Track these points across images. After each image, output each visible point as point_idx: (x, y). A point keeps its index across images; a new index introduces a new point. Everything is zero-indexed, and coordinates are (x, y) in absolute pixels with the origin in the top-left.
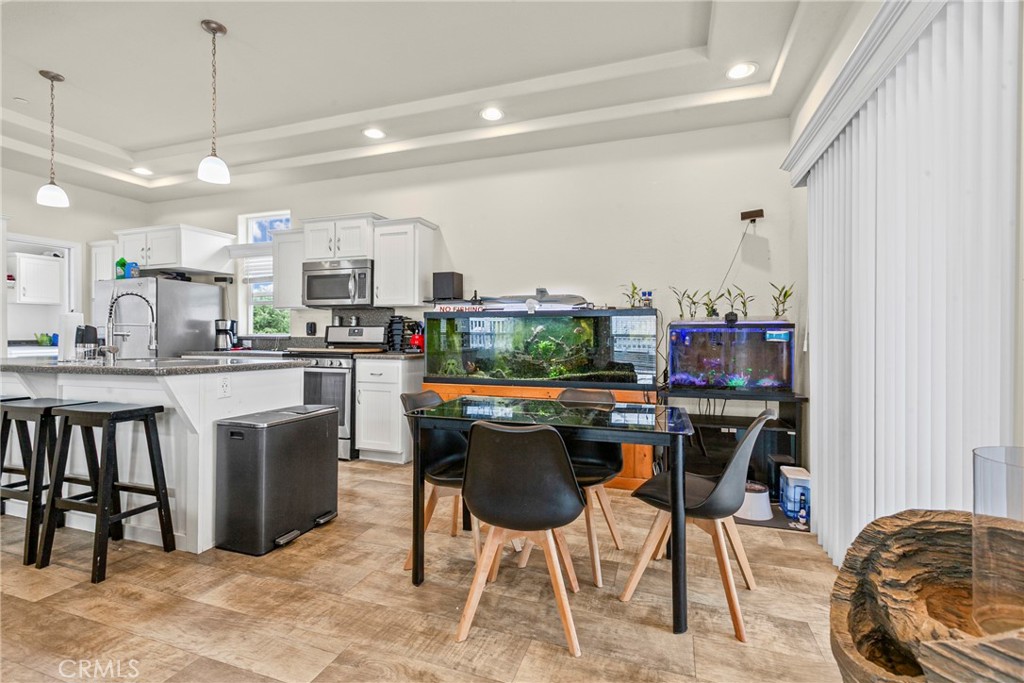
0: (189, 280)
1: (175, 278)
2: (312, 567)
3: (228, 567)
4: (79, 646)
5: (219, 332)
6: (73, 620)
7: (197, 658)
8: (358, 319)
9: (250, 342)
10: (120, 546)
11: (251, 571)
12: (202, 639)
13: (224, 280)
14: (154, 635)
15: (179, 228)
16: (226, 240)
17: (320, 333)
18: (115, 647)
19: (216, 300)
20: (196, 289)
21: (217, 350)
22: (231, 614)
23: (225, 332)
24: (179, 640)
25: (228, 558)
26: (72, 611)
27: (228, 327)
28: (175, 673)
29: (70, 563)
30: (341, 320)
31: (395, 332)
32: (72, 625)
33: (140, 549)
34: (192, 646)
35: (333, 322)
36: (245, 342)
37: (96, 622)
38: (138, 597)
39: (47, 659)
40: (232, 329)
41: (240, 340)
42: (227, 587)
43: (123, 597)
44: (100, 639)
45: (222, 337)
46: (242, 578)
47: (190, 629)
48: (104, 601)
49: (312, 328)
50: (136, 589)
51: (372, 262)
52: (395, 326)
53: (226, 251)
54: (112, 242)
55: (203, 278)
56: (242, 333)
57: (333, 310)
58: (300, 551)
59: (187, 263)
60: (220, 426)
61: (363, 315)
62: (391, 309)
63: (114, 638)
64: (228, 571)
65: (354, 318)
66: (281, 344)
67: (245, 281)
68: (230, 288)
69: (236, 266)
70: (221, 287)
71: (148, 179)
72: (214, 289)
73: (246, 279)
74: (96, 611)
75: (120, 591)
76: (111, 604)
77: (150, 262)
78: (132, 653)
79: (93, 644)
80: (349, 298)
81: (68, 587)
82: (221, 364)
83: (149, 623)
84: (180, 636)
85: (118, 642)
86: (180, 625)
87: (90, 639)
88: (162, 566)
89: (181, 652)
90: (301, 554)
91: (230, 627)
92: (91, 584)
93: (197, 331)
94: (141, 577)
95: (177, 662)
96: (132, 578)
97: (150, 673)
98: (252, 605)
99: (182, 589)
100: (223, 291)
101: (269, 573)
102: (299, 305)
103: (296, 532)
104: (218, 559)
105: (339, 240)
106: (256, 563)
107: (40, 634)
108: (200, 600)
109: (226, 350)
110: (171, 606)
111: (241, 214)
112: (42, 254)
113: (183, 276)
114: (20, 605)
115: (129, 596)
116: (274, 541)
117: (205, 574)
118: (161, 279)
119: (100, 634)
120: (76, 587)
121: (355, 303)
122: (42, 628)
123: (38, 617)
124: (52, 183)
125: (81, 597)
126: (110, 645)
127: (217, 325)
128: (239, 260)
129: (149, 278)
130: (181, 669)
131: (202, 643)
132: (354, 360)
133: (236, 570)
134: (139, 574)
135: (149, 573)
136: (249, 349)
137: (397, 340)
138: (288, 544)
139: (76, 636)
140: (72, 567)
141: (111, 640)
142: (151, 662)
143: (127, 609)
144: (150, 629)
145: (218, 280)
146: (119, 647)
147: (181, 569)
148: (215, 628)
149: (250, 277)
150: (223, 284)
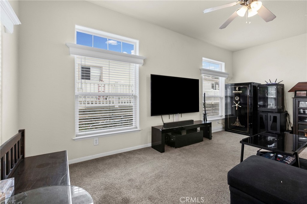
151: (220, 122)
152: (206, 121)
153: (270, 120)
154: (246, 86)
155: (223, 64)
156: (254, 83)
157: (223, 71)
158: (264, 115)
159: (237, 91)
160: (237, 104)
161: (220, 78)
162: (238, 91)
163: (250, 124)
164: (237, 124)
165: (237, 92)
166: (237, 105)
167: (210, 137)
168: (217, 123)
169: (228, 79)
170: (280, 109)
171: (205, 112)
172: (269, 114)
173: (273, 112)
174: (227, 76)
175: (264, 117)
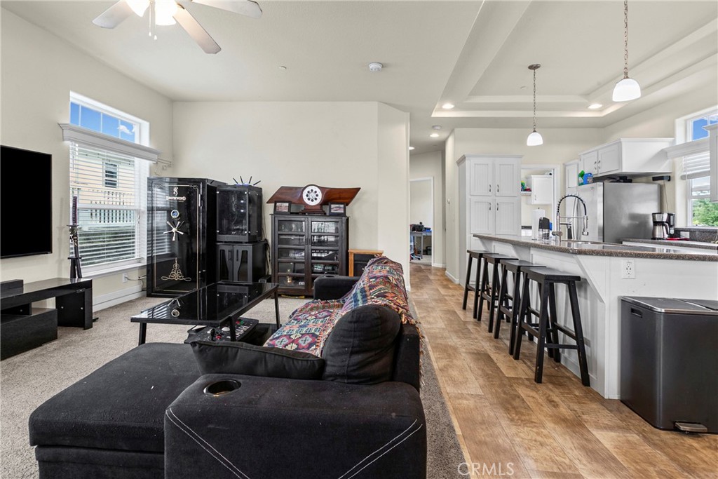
0: (630, 181)
1: (618, 181)
2: (712, 471)
3: (625, 421)
4: (517, 414)
5: (656, 223)
6: (519, 397)
7: (577, 473)
9: (688, 233)
10: (557, 366)
11: (644, 436)
12: (585, 462)
13: (661, 178)
14: (556, 436)
15: (621, 142)
16: (663, 144)
18: (533, 428)
19: (655, 196)
20: (638, 188)
21: (654, 238)
22: (614, 459)
23: (662, 223)
24: (570, 451)
25: (627, 414)
26: (520, 392)
27: (665, 220)
28: (558, 471)
29: (529, 364)
32: (517, 400)
33: (568, 374)
34: (577, 462)
36: (682, 233)
37: (528, 406)
38: (556, 405)
39: (501, 411)
40: (668, 221)
41: (678, 232)
42: (619, 436)
43: (548, 400)
44: (527, 418)
45: (658, 228)
46: (634, 437)
47: (580, 449)
48: (537, 396)
50: (556, 399)
53: (663, 154)
54: (577, 161)
55: (644, 179)
56: (679, 224)
58: (704, 448)
59: (627, 169)
60: (624, 302)
63: (535, 423)
64: (623, 424)
67: (683, 178)
68: (668, 185)
69: (673, 166)
70: (659, 184)
71: (600, 110)
72: (653, 187)
73: (685, 176)
74: (531, 399)
75: (547, 395)
76: (540, 401)
77: (600, 171)
78: (539, 438)
79: (523, 418)
81: (523, 377)
82: (657, 252)
83: (556, 426)
84: (571, 449)
85: (535, 426)
86: (574, 442)
87: (522, 414)
88: (577, 393)
89: (568, 460)
90: (705, 452)
91: (610, 469)
92: (534, 382)
93: (637, 223)
94: (562, 393)
95: (563, 465)
96: (557, 391)
97: (545, 459)
98: (634, 465)
99: (585, 417)
100: (661, 189)
101: (662, 449)
103: (702, 428)
104: (619, 410)
106: (652, 433)
107: (503, 395)
108: (594, 433)
109: (663, 239)
110: (575, 425)
111: (678, 117)
112: (544, 174)
113: (626, 179)
114: (501, 375)
115: (551, 401)
116: (674, 423)
117: (606, 417)
118: (607, 183)
119: (528, 415)
120: (527, 379)
122: (505, 393)
123: (505, 385)
124: (535, 131)
125: (527, 387)
126: (531, 425)
127: (654, 218)
128: (677, 160)
129: (598, 183)
130: (564, 471)
131: (584, 465)
133: (632, 427)
134: (561, 390)
135: (568, 394)
136: (686, 240)
138: (692, 434)
139: (517, 408)
140: (528, 366)
141: (532, 422)
142: (548, 453)
143: (547, 409)
144: (555, 430)
145: (655, 179)
146: (535, 430)
147: (589, 402)
148: (597, 461)
149: (688, 173)
150: (661, 182)
151: (135, 276)
152: (80, 277)
153: (237, 260)
154: (195, 186)
155: (146, 125)
156: (213, 181)
157: (146, 143)
158: (226, 248)
159: (174, 196)
160: (175, 226)
161: (137, 160)
162: (178, 196)
163: (202, 272)
164: (176, 275)
165: (175, 198)
166: (174, 230)
167: (86, 322)
168: (123, 280)
169: (161, 165)
170: (255, 237)
171: (76, 252)
172: (236, 247)
173: (241, 242)
174: (156, 157)
175: (227, 254)
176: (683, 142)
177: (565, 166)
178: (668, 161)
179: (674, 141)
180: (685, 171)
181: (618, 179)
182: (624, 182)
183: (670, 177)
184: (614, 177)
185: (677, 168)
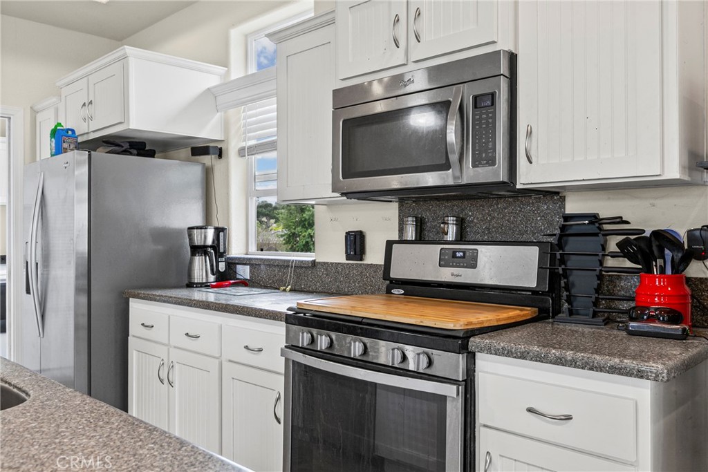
0: (151, 154)
1: (125, 152)
5: (194, 250)
8: (461, 224)
9: (248, 268)
13: (206, 151)
15: (127, 57)
16: (210, 78)
17: (375, 256)
19: (198, 192)
21: (191, 285)
23: (204, 250)
27: (209, 242)
30: (420, 225)
31: (572, 262)
35: (401, 230)
36: (238, 268)
40: (215, 244)
41: (232, 264)
45: (197, 262)
49: (356, 243)
51: (513, 58)
52: (573, 245)
53: (209, 98)
54: (54, 100)
56: (236, 249)
57: (402, 202)
59: (140, 122)
61: (474, 214)
62: (554, 195)
65: (451, 220)
66: (298, 276)
67: (242, 152)
68: (218, 166)
69: (226, 126)
70: (203, 165)
72: (191, 172)
73: (244, 149)
77: (92, 126)
80: (446, 166)
93: (164, 248)
100: (208, 173)
102: (328, 192)
105: (418, 14)
109: (205, 285)
111: (234, 25)
113: (139, 147)
121: (465, 180)
127: (192, 238)
128: (232, 112)
129: (78, 153)
132: (471, 357)
136: (245, 283)
137: (583, 283)
145: (195, 151)
149: (249, 143)
150: (206, 159)
176: (241, 74)
177: (34, 112)
178: (219, 114)
179: (228, 73)
180: (244, 140)
181: (127, 146)
182: (139, 155)
183: (221, 149)
184: (118, 141)
185: (233, 131)
